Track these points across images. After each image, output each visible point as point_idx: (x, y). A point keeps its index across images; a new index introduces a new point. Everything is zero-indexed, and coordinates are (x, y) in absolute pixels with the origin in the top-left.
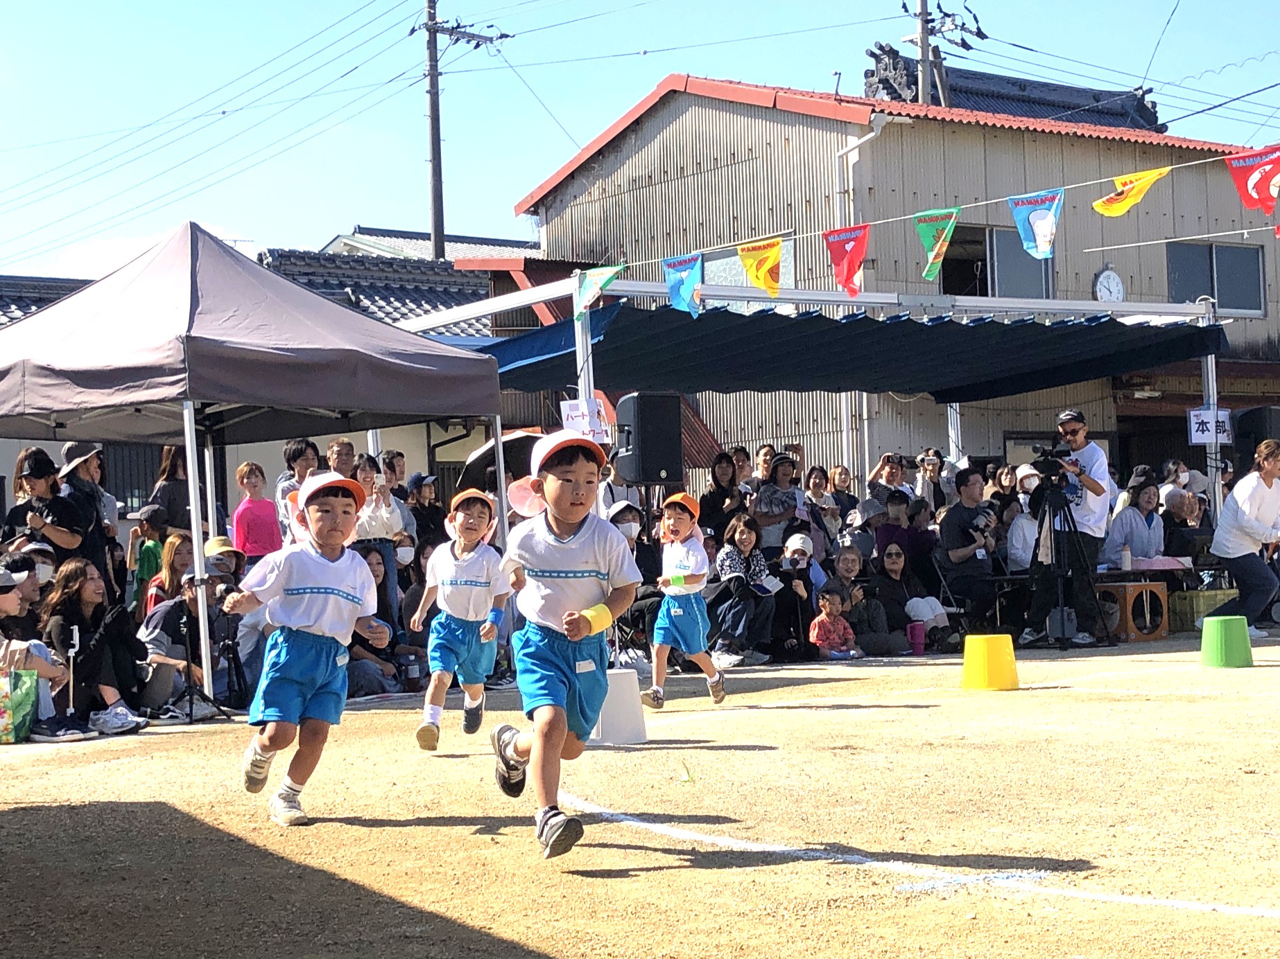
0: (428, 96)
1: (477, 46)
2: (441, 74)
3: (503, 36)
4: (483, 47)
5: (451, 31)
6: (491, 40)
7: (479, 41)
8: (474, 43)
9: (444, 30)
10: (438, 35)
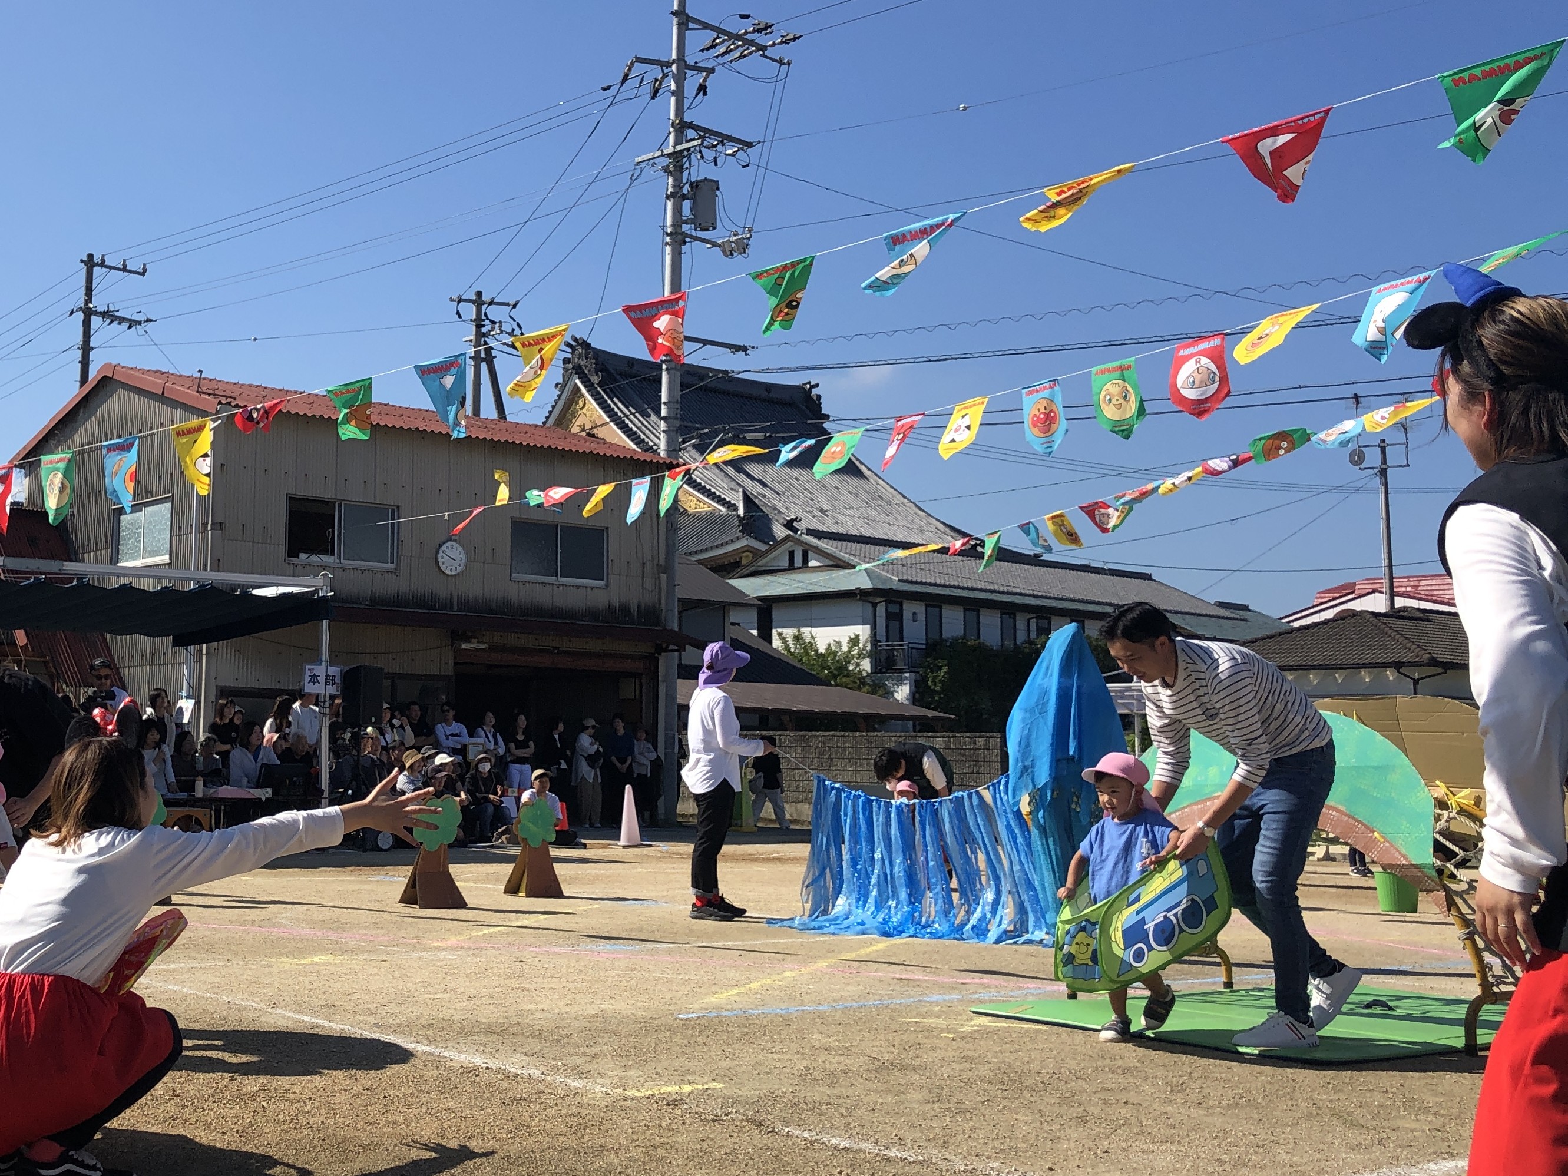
0: (79, 365)
1: (130, 327)
2: (92, 349)
3: (148, 320)
4: (134, 328)
5: (104, 314)
6: (140, 323)
7: (132, 323)
8: (125, 325)
9: (97, 313)
10: (93, 317)
